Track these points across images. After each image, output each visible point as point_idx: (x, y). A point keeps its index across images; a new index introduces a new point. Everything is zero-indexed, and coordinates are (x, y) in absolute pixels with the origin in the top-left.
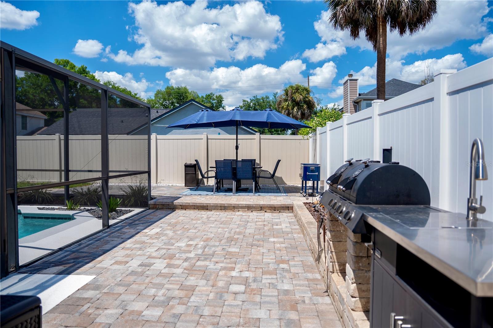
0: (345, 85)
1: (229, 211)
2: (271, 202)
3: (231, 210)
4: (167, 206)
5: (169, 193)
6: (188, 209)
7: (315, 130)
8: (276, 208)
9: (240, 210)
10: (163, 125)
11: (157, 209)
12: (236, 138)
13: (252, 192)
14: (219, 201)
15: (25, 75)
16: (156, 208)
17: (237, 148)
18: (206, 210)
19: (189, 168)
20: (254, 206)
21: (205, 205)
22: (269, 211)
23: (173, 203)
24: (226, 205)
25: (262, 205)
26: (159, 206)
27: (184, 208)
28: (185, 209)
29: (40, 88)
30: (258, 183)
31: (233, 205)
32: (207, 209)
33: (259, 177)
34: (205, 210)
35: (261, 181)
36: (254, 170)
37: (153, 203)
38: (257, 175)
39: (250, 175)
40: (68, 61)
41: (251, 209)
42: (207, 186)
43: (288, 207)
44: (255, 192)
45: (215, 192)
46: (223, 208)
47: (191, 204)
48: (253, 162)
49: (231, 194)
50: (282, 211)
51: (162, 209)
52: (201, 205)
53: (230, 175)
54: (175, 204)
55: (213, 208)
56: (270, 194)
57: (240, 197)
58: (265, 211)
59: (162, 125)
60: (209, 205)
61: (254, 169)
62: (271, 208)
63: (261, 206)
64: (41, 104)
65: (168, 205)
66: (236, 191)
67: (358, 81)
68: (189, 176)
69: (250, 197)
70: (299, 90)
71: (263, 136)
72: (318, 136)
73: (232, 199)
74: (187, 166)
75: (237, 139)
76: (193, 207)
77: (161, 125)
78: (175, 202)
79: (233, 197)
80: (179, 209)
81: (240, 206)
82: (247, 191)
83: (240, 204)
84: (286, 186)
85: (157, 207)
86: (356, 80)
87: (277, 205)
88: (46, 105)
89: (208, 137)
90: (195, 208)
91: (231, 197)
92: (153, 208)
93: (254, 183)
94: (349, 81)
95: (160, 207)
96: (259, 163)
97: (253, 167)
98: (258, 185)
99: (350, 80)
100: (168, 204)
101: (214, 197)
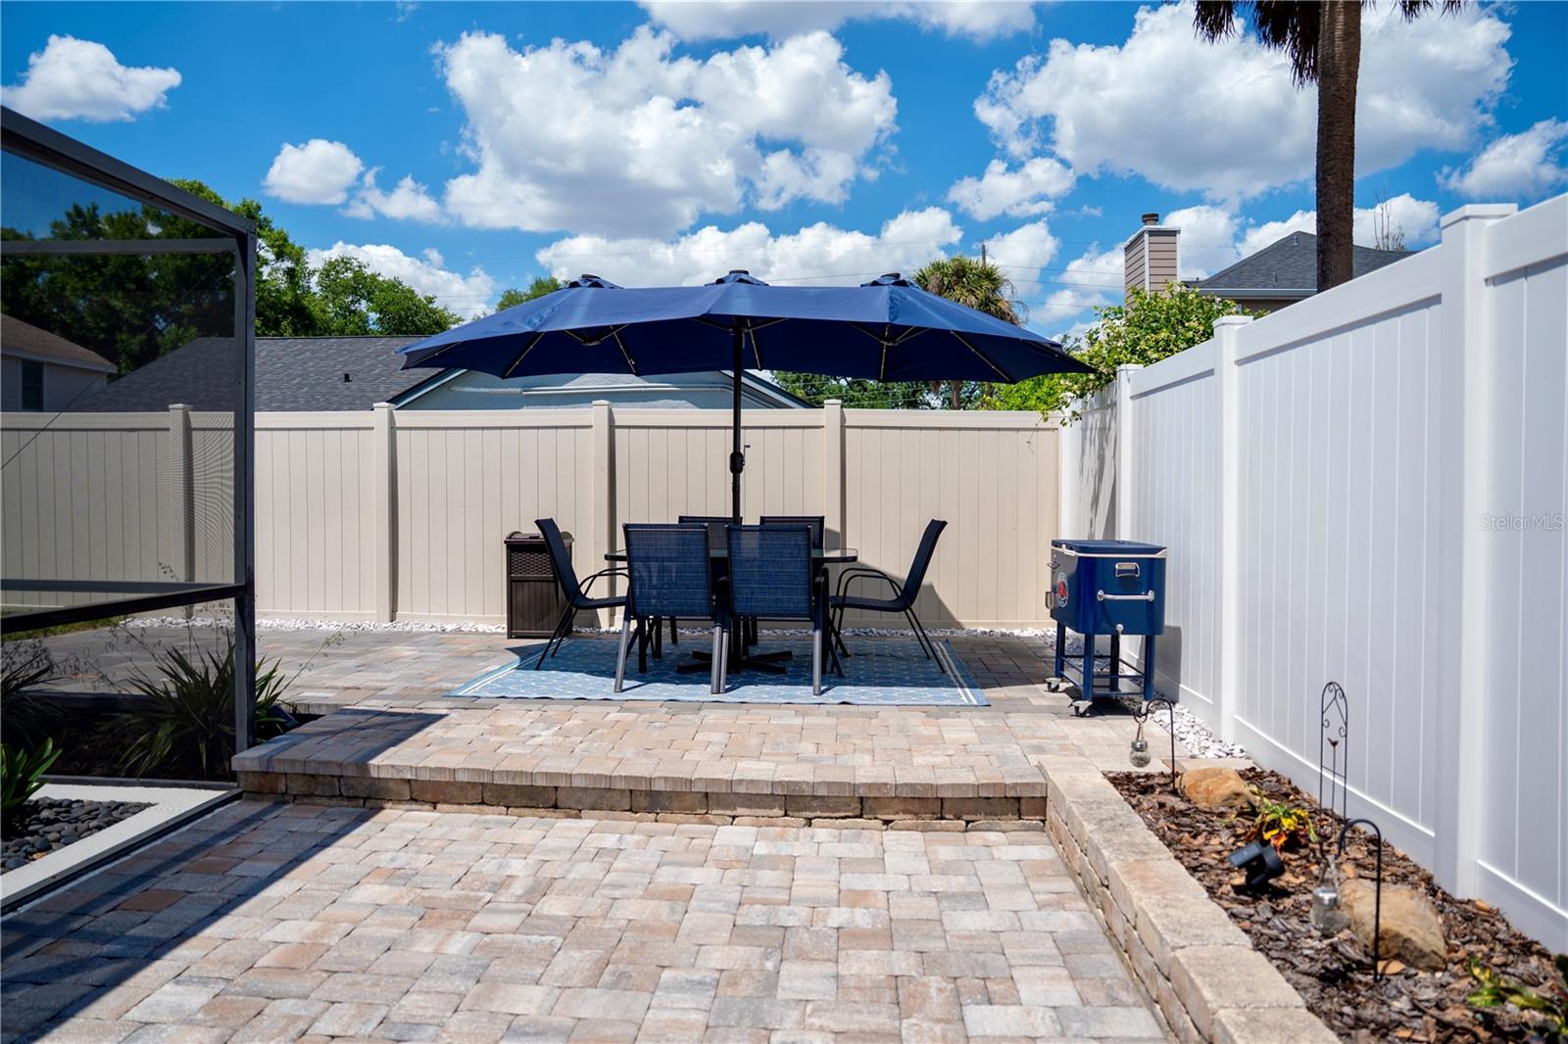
0: (1130, 255)
1: (679, 817)
2: (918, 760)
3: (690, 810)
4: (332, 785)
5: (395, 688)
6: (446, 802)
7: (1107, 380)
8: (947, 805)
9: (740, 811)
10: (487, 390)
11: (281, 800)
12: (732, 424)
13: (810, 682)
14: (629, 753)
15: (53, 232)
16: (273, 792)
17: (737, 463)
18: (550, 813)
19: (525, 556)
20: (822, 792)
21: (540, 782)
22: (909, 820)
23: (362, 765)
24: (659, 786)
25: (870, 786)
26: (292, 785)
27: (429, 796)
28: (434, 805)
29: (101, 274)
30: (837, 634)
31: (700, 788)
32: (555, 807)
33: (843, 603)
34: (542, 812)
35: (851, 624)
36: (816, 574)
37: (257, 769)
38: (832, 593)
39: (800, 599)
40: (200, 185)
41: (805, 809)
42: (608, 632)
43: (1019, 799)
44: (823, 682)
45: (627, 676)
46: (644, 802)
47: (462, 777)
48: (810, 531)
49: (702, 692)
50: (982, 822)
51: (306, 797)
52: (517, 782)
53: (700, 596)
54: (374, 774)
55: (589, 800)
56: (898, 693)
57: (743, 718)
58: (887, 822)
59: (482, 390)
60: (562, 783)
61: (818, 566)
62: (916, 805)
63: (861, 792)
64: (102, 325)
65: (341, 777)
66: (728, 672)
67: (1180, 238)
68: (524, 593)
69: (798, 721)
70: (964, 276)
71: (854, 415)
72: (1127, 408)
73: (700, 737)
74: (515, 547)
75: (737, 427)
76: (475, 795)
77: (480, 387)
78: (374, 762)
79: (712, 716)
80: (400, 801)
81: (742, 790)
82: (782, 671)
83: (741, 781)
84: (959, 633)
85: (282, 787)
86: (1173, 233)
87: (953, 786)
88: (121, 331)
89: (615, 416)
90: (487, 795)
91: (695, 718)
92: (255, 794)
93: (818, 634)
94: (1146, 236)
95: (295, 787)
96: (837, 528)
97: (815, 554)
98: (839, 641)
99: (1152, 233)
100: (337, 772)
101: (614, 715)
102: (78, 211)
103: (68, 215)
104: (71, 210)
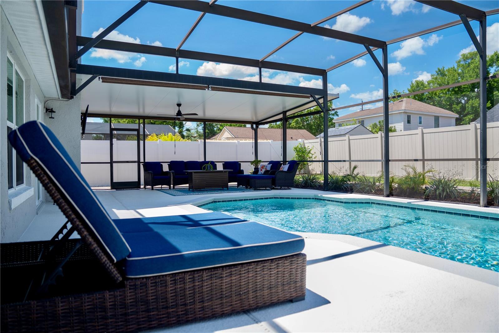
102: (440, 71)
103: (436, 72)
104: (437, 70)
